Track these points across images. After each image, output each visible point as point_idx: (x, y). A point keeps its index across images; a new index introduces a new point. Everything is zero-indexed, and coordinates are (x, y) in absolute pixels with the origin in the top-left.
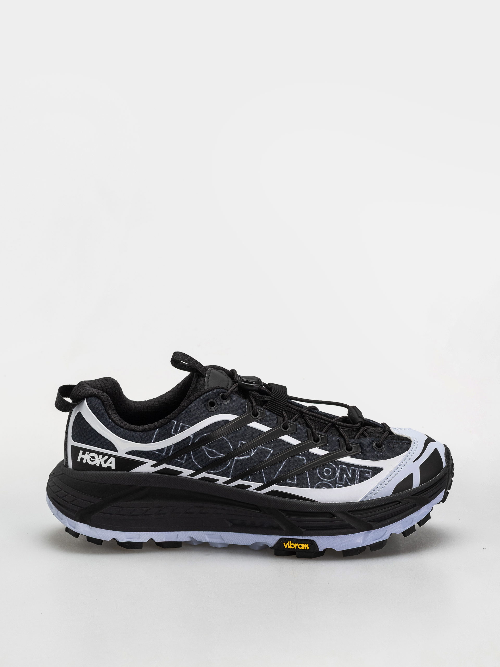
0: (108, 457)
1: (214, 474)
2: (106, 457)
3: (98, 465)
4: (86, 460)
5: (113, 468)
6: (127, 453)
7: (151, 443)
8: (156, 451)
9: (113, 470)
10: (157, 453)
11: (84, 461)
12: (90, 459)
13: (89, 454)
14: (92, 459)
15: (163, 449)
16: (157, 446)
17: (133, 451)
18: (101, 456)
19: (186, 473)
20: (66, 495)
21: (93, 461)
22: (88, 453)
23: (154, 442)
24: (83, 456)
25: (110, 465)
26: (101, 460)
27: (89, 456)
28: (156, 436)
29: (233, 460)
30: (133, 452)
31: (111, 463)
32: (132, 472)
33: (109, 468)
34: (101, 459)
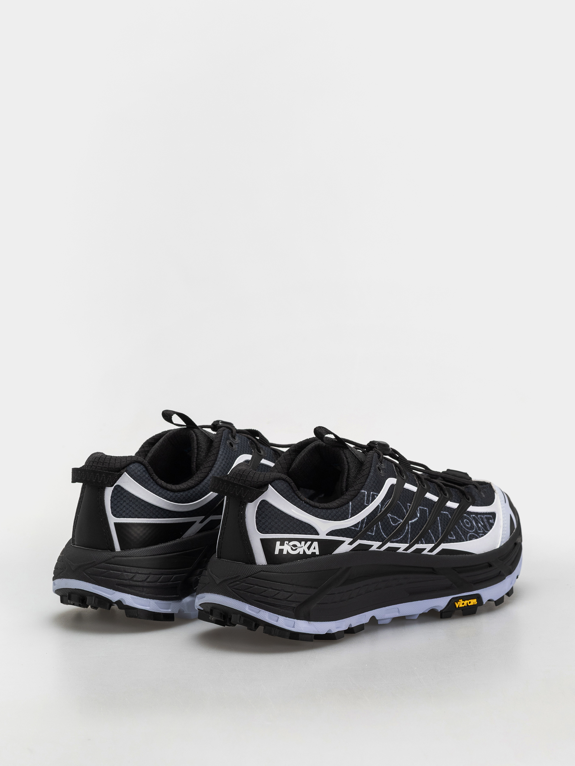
0: (311, 542)
1: (397, 542)
2: (309, 543)
3: (302, 553)
4: (287, 550)
5: (317, 553)
6: (327, 535)
7: (348, 519)
8: (352, 526)
9: (318, 556)
10: (353, 528)
11: (285, 552)
12: (292, 549)
13: (289, 543)
14: (294, 548)
15: (358, 523)
16: (354, 521)
17: (333, 530)
18: (303, 543)
19: (375, 545)
20: (278, 593)
21: (296, 550)
22: (287, 542)
23: (351, 517)
24: (281, 547)
25: (314, 551)
26: (304, 548)
27: (289, 545)
28: (351, 510)
29: (409, 524)
30: (333, 532)
31: (314, 549)
32: (334, 554)
33: (314, 554)
34: (303, 546)
